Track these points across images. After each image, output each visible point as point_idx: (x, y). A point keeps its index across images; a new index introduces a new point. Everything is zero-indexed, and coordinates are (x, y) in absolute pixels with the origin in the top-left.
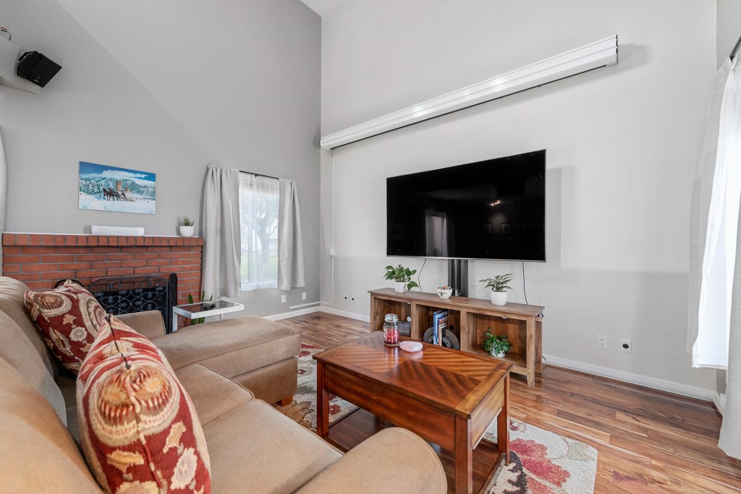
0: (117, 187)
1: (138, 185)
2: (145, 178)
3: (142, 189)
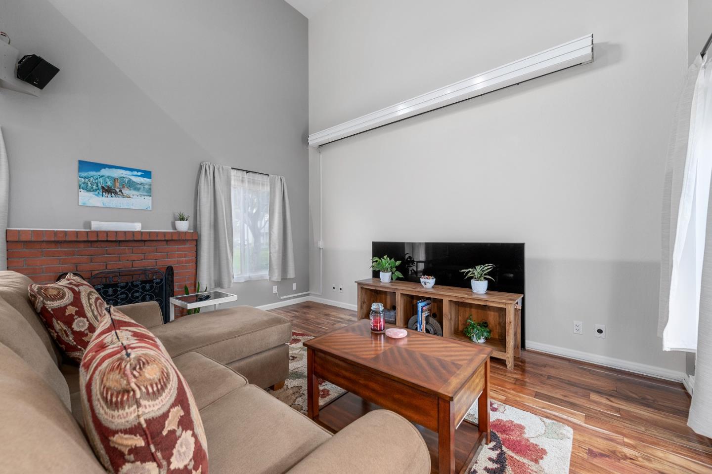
0: (114, 185)
1: (134, 182)
2: (141, 176)
3: (139, 186)
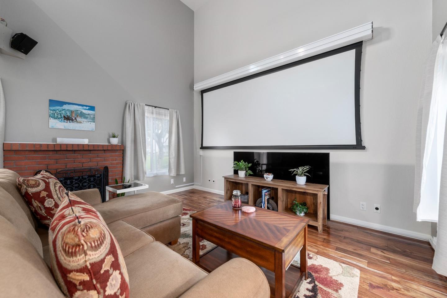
0: (72, 115)
1: (84, 113)
2: (89, 109)
3: (87, 116)
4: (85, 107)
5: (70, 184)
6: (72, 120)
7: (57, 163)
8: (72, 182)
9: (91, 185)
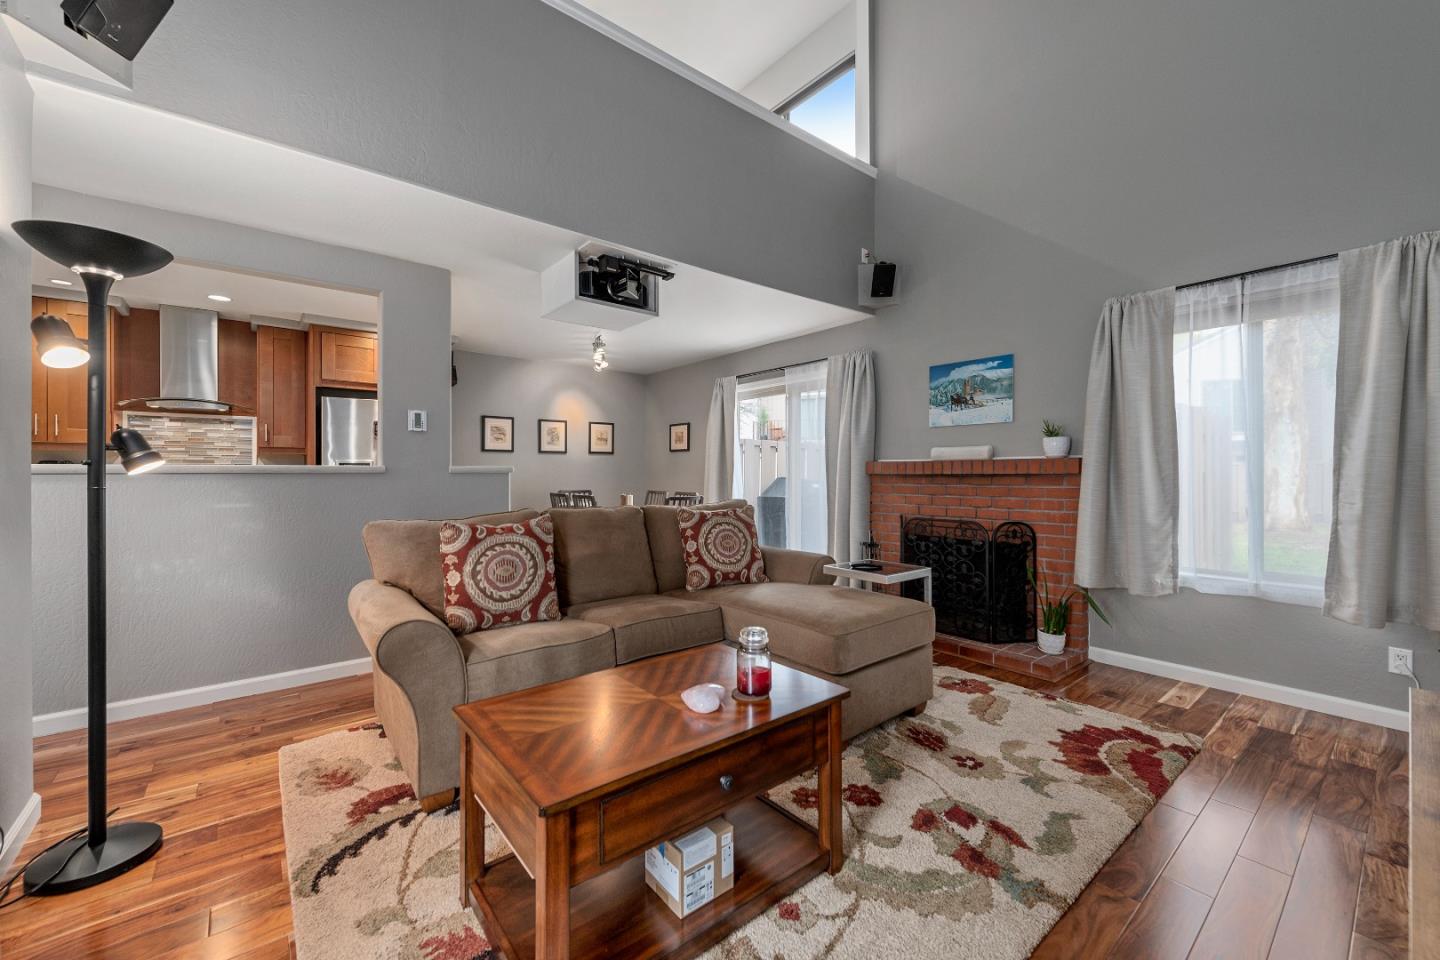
0: (964, 390)
2: (999, 367)
3: (994, 385)
4: (990, 364)
5: (924, 552)
6: (966, 402)
7: (932, 504)
8: (927, 546)
9: (962, 563)
